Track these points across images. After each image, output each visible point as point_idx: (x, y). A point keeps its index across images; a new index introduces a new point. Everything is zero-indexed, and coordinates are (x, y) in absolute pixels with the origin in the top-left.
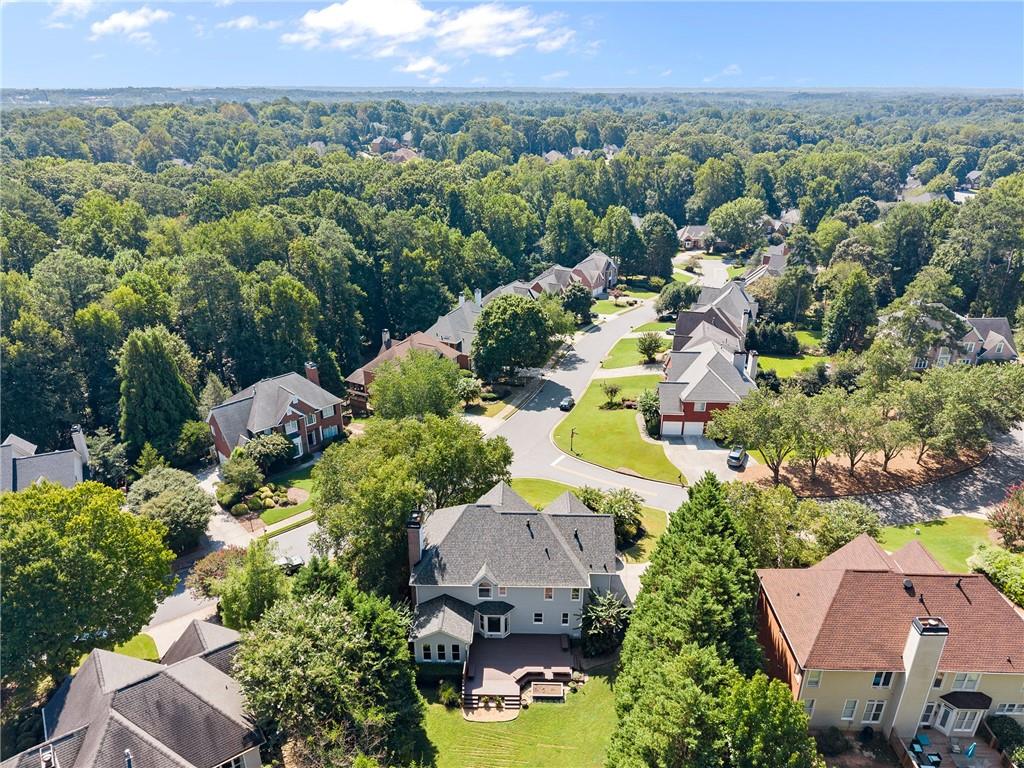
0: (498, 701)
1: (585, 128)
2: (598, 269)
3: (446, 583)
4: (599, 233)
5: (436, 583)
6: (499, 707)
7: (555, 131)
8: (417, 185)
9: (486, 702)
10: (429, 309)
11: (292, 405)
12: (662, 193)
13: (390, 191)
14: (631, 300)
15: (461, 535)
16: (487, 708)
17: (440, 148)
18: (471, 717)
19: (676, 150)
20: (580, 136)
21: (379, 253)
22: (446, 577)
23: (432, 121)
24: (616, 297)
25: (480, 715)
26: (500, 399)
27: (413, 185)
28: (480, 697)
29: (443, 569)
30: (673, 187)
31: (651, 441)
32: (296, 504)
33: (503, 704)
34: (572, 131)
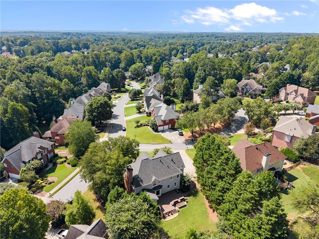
0: (171, 212)
1: (74, 44)
3: (144, 185)
5: (141, 186)
7: (65, 45)
9: (168, 214)
11: (38, 148)
18: (166, 220)
20: (73, 46)
22: (144, 183)
24: (115, 95)
25: (168, 218)
26: (102, 132)
28: (166, 213)
29: (142, 181)
31: (156, 133)
32: (54, 182)
33: (173, 213)
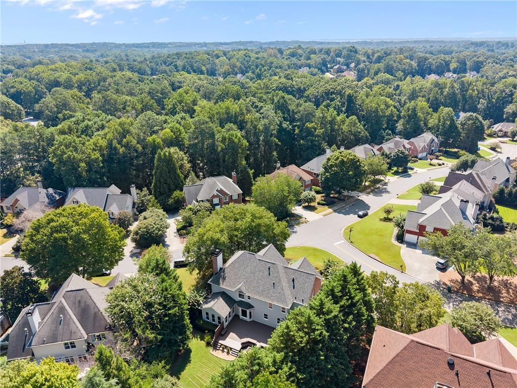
0: (228, 350)
1: (458, 61)
2: (425, 142)
3: (224, 286)
4: (432, 122)
5: (219, 284)
6: (228, 353)
7: (436, 63)
8: (332, 90)
9: (223, 348)
10: (313, 154)
11: (217, 191)
12: (490, 102)
13: (318, 93)
14: (441, 162)
15: (237, 265)
16: (223, 351)
17: (366, 72)
18: (214, 353)
19: (513, 76)
20: (453, 66)
21: (295, 124)
22: (225, 283)
23: (368, 57)
24: (431, 160)
25: (219, 354)
26: (327, 205)
27: (330, 90)
28: (222, 345)
29: (224, 279)
30: (498, 98)
31: (396, 243)
33: (230, 352)
34: (447, 64)
